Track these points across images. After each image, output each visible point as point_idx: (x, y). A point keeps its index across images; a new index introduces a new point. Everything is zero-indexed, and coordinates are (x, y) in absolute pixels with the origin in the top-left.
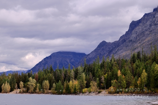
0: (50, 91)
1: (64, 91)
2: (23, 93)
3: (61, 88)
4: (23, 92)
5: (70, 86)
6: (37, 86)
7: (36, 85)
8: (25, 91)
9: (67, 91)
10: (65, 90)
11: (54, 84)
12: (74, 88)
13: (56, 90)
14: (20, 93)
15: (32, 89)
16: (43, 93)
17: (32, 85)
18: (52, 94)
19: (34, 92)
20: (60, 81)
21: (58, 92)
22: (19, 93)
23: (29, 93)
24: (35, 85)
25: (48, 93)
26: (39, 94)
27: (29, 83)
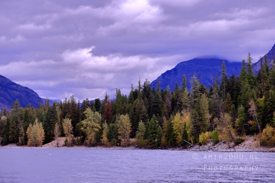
0: (133, 140)
1: (163, 140)
2: (72, 146)
3: (156, 133)
4: (73, 144)
5: (174, 128)
6: (103, 129)
7: (101, 125)
8: (78, 141)
9: (169, 139)
10: (166, 136)
11: (141, 124)
12: (182, 133)
13: (145, 137)
14: (66, 144)
15: (91, 137)
16: (117, 145)
17: (93, 127)
18: (137, 147)
19: (98, 142)
20: (154, 116)
21: (151, 141)
22: (64, 146)
23: (86, 145)
24: (98, 125)
25: (128, 145)
26: (107, 147)
27: (84, 122)
